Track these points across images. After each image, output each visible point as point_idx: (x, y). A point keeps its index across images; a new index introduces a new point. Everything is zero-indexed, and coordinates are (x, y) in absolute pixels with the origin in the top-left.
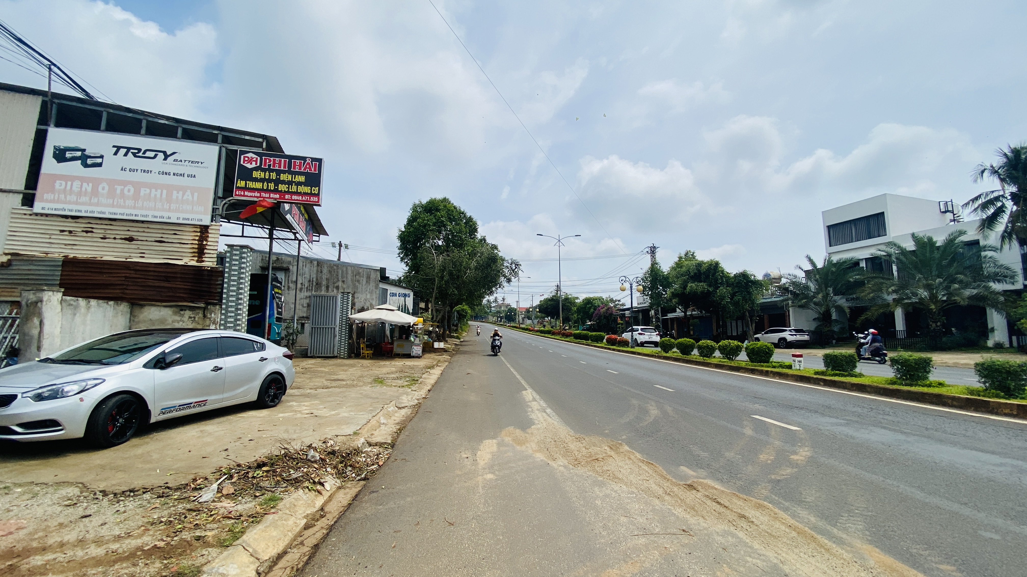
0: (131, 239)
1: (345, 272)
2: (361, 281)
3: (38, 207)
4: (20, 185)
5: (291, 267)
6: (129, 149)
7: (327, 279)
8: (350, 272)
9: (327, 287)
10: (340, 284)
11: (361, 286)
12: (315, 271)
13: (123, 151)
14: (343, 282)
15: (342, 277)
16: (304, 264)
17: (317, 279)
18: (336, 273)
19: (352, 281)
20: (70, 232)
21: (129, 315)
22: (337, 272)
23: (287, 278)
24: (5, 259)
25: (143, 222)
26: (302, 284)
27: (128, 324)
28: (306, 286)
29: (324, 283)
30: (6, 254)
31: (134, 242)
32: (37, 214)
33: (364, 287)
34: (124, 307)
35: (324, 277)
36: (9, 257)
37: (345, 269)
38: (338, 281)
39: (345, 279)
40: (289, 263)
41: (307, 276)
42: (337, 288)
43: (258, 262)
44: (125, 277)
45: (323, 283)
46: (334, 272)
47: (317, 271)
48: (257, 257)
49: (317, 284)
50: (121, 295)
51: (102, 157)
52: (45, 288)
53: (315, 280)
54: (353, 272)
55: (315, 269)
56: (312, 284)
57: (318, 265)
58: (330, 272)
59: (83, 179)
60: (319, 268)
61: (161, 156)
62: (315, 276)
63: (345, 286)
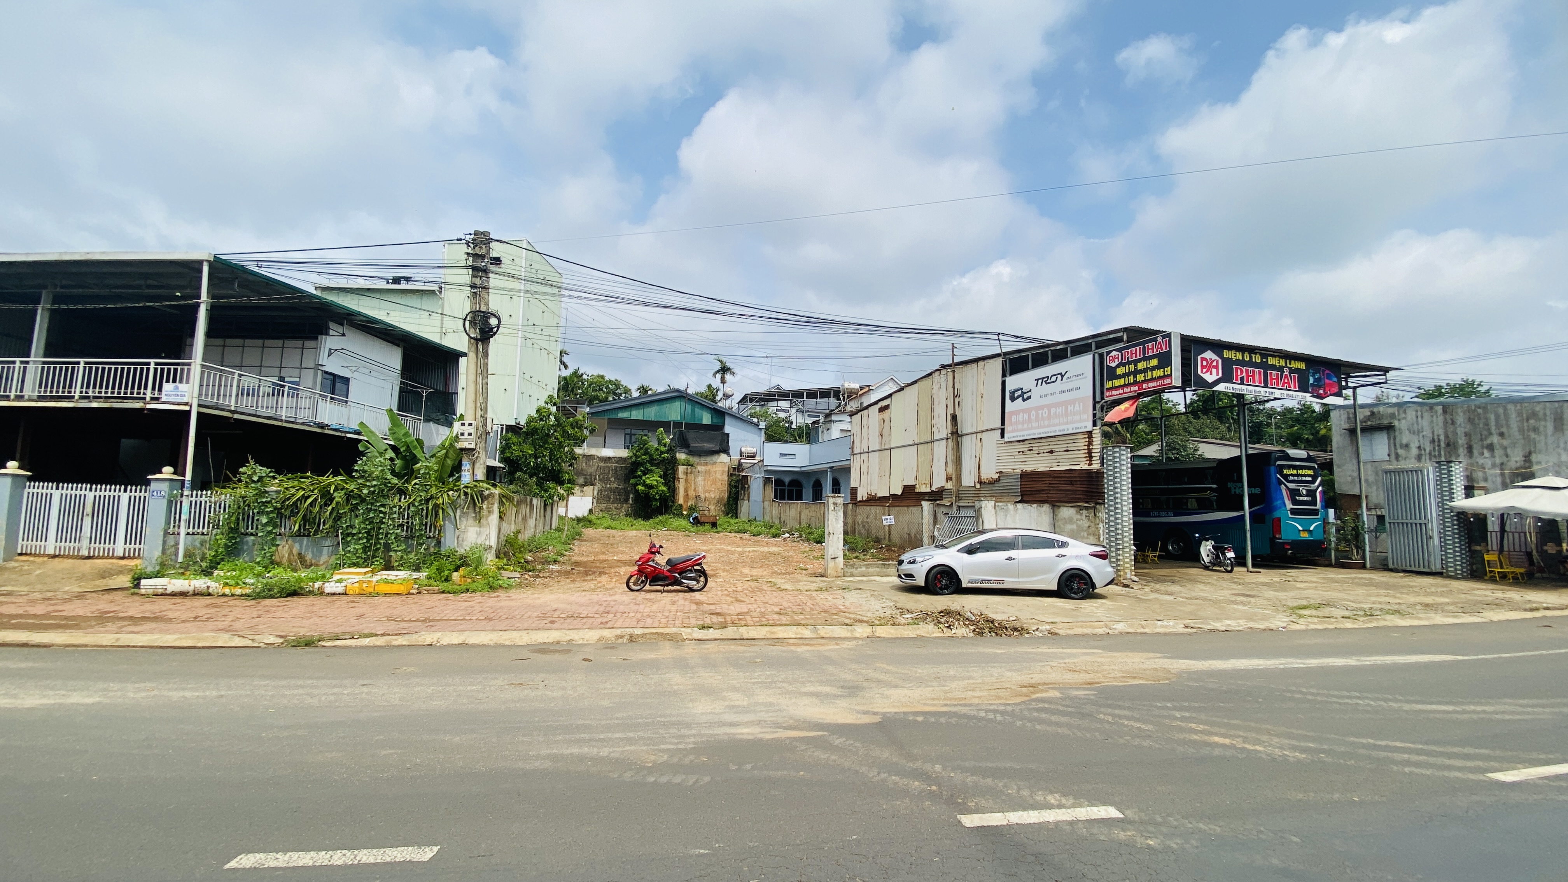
0: (1051, 452)
1: (1502, 416)
2: (1541, 429)
3: (1006, 439)
4: (999, 425)
5: (1396, 423)
6: (1042, 379)
7: (1466, 434)
8: (1513, 416)
9: (1470, 449)
10: (1495, 439)
11: (1542, 438)
12: (1441, 424)
13: (1040, 381)
14: (1502, 435)
15: (1498, 425)
16: (1419, 413)
17: (1447, 437)
18: (1483, 420)
19: (1521, 430)
20: (1023, 452)
21: (1052, 515)
22: (1487, 419)
23: (1392, 441)
24: (996, 476)
25: (1055, 436)
26: (1419, 448)
27: (1052, 522)
28: (1427, 451)
29: (1462, 441)
30: (997, 473)
31: (1054, 454)
32: (1007, 442)
33: (1550, 440)
34: (1046, 508)
35: (1460, 431)
36: (998, 475)
37: (1501, 411)
38: (1491, 434)
39: (1504, 430)
40: (1393, 416)
41: (1427, 432)
42: (1491, 448)
43: (1343, 423)
44: (1050, 484)
45: (1460, 442)
46: (1479, 419)
47: (1445, 422)
48: (1340, 416)
49: (1448, 445)
50: (1046, 498)
51: (1030, 391)
52: (982, 499)
53: (1442, 438)
54: (1520, 414)
55: (1441, 419)
56: (1439, 446)
57: (1445, 411)
58: (1470, 420)
59: (1024, 411)
60: (1448, 417)
61: (1059, 376)
62: (1441, 432)
63: (1505, 442)
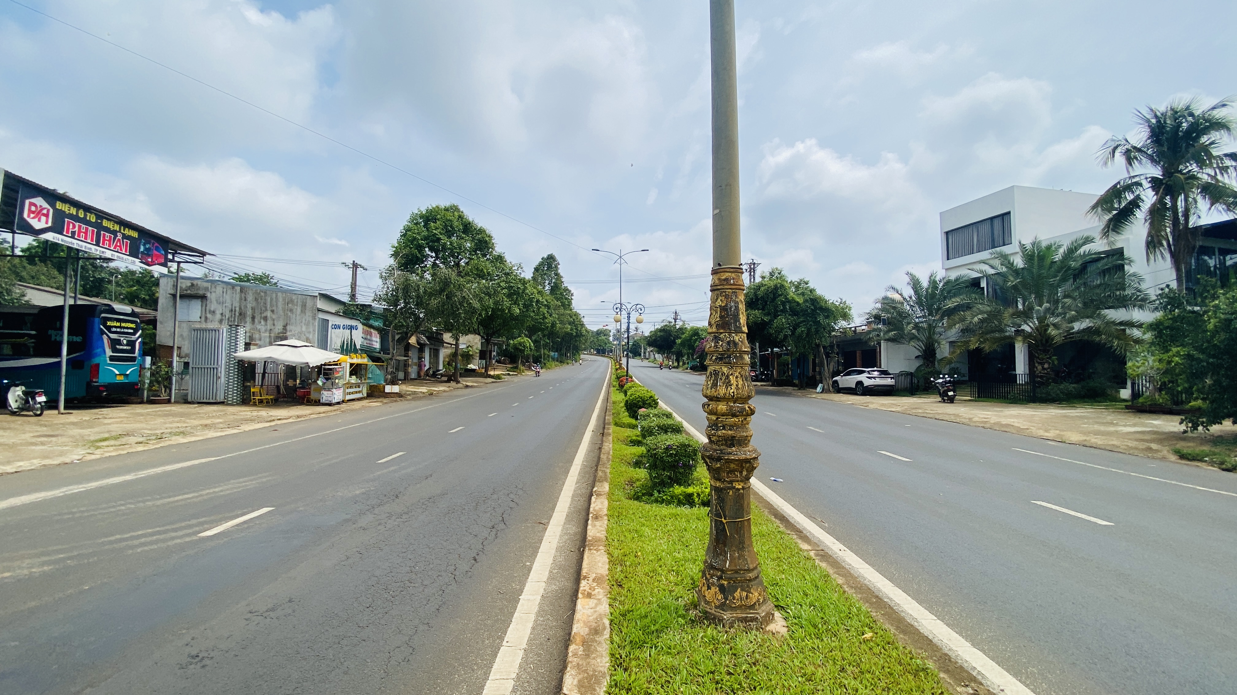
1: (274, 299)
2: (294, 310)
5: (208, 295)
7: (252, 308)
8: (281, 300)
9: (253, 318)
10: (269, 314)
11: (294, 316)
12: (238, 299)
14: (273, 311)
15: (271, 306)
16: (225, 290)
17: (240, 308)
18: (263, 301)
19: (284, 310)
22: (265, 300)
23: (204, 307)
26: (222, 314)
28: (227, 317)
29: (249, 313)
33: (298, 318)
35: (249, 306)
37: (274, 295)
38: (266, 310)
39: (274, 308)
40: (207, 289)
41: (228, 304)
42: (265, 319)
43: (169, 289)
46: (261, 299)
47: (241, 299)
48: (168, 283)
49: (240, 314)
53: (237, 309)
54: (284, 299)
55: (238, 296)
56: (235, 314)
57: (241, 291)
58: (256, 299)
60: (243, 295)
62: (237, 305)
63: (274, 317)
